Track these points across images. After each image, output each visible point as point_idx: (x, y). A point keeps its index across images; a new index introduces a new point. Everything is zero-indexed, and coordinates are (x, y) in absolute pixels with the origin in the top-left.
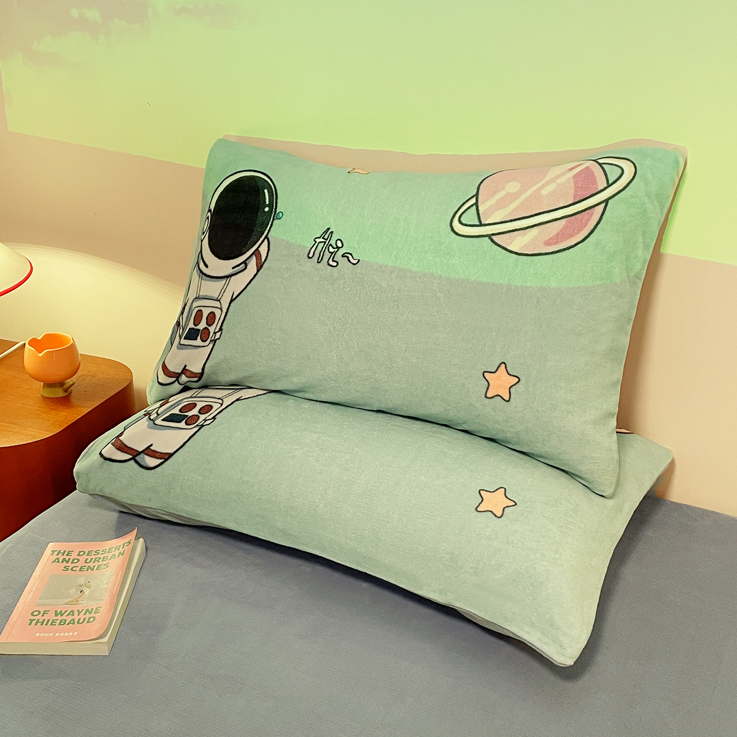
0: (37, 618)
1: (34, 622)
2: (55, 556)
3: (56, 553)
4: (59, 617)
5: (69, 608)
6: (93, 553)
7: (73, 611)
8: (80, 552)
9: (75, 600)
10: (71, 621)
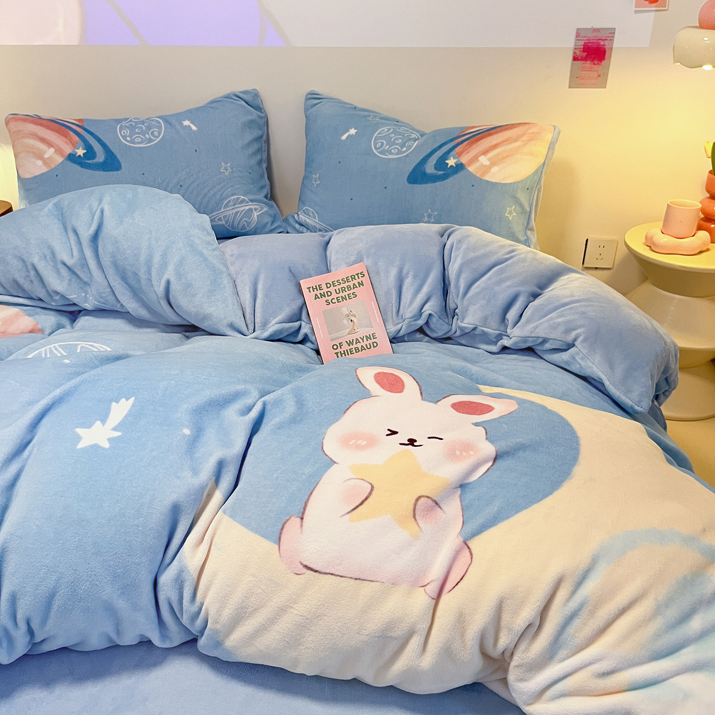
0: (339, 350)
1: (339, 354)
2: (313, 294)
3: (311, 289)
4: (351, 347)
5: (353, 337)
6: (337, 284)
7: (357, 339)
8: (326, 284)
9: (352, 329)
10: (362, 348)
